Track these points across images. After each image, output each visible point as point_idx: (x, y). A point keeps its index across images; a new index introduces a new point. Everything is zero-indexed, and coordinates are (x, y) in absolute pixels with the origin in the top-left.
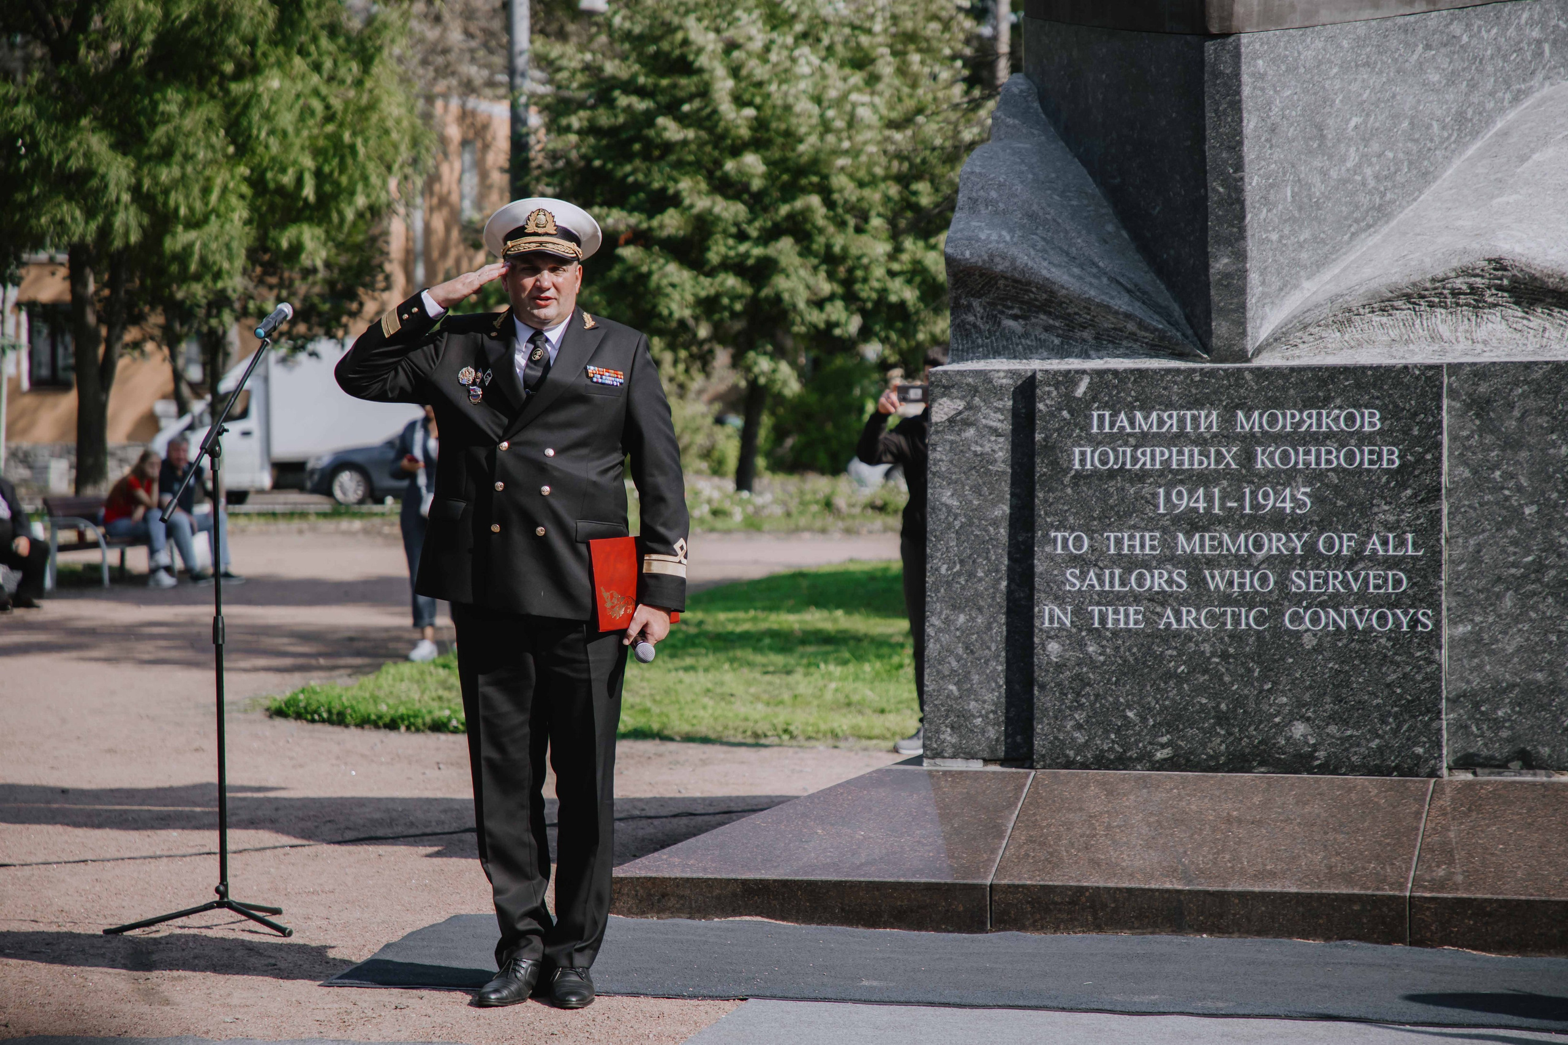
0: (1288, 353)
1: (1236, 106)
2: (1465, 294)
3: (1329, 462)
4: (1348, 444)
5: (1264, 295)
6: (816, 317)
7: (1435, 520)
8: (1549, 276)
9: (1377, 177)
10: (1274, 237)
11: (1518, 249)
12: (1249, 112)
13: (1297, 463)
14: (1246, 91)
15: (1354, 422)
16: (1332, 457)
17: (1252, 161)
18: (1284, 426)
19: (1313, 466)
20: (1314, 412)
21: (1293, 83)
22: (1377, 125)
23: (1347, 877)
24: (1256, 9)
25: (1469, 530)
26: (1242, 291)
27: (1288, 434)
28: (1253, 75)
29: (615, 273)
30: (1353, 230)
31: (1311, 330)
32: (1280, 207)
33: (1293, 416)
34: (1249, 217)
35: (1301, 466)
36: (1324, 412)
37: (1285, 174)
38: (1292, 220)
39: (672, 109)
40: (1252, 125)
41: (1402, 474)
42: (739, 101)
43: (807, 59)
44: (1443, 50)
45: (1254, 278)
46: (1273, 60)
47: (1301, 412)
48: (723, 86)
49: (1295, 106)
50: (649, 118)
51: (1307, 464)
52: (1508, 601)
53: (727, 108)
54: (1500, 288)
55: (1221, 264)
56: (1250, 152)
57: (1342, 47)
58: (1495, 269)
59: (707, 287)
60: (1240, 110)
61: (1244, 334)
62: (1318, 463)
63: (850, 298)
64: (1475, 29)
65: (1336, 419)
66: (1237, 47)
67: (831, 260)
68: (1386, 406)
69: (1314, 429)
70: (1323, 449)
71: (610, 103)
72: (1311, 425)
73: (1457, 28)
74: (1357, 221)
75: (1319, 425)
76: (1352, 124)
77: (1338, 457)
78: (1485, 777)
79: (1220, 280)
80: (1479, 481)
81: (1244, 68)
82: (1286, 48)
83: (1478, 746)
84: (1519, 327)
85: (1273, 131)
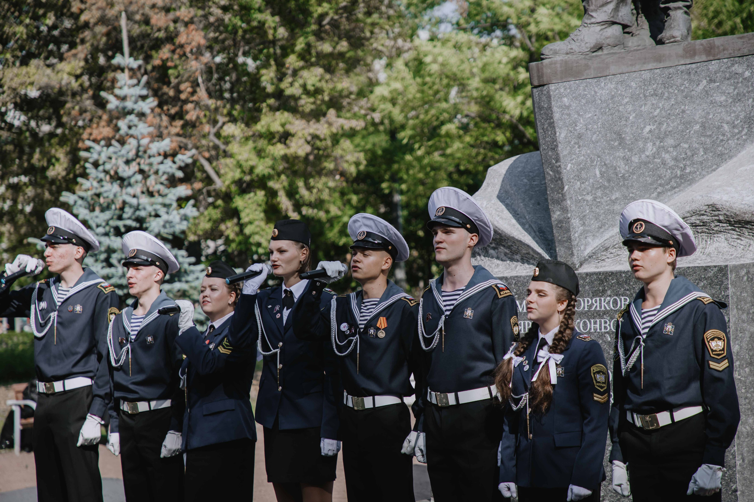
0: (600, 264)
1: (552, 125)
2: (700, 226)
3: (606, 328)
4: (614, 318)
5: (585, 232)
8: (745, 213)
9: (676, 159)
10: (589, 198)
11: (725, 198)
12: (560, 128)
13: (590, 329)
14: (557, 116)
15: (617, 304)
16: (607, 325)
17: (565, 156)
18: (584, 308)
19: (598, 330)
20: (598, 299)
21: (593, 109)
22: (670, 129)
24: (559, 69)
26: (568, 230)
27: (586, 312)
28: (561, 107)
30: (658, 190)
31: (611, 250)
32: (591, 181)
33: (588, 301)
34: (566, 188)
35: (592, 330)
36: (603, 299)
37: (592, 161)
38: (603, 187)
40: (563, 135)
44: (727, 82)
45: (575, 222)
46: (576, 98)
47: (592, 299)
49: (595, 123)
51: (596, 330)
54: (719, 221)
55: (556, 215)
56: (563, 150)
57: (630, 87)
58: (713, 210)
60: (554, 127)
61: (572, 254)
62: (601, 329)
65: (608, 303)
66: (548, 92)
68: (632, 294)
69: (598, 309)
70: (603, 320)
72: (596, 307)
73: (738, 68)
74: (660, 185)
75: (601, 307)
77: (610, 325)
79: (557, 224)
81: (553, 103)
82: (585, 90)
84: (735, 244)
85: (580, 138)
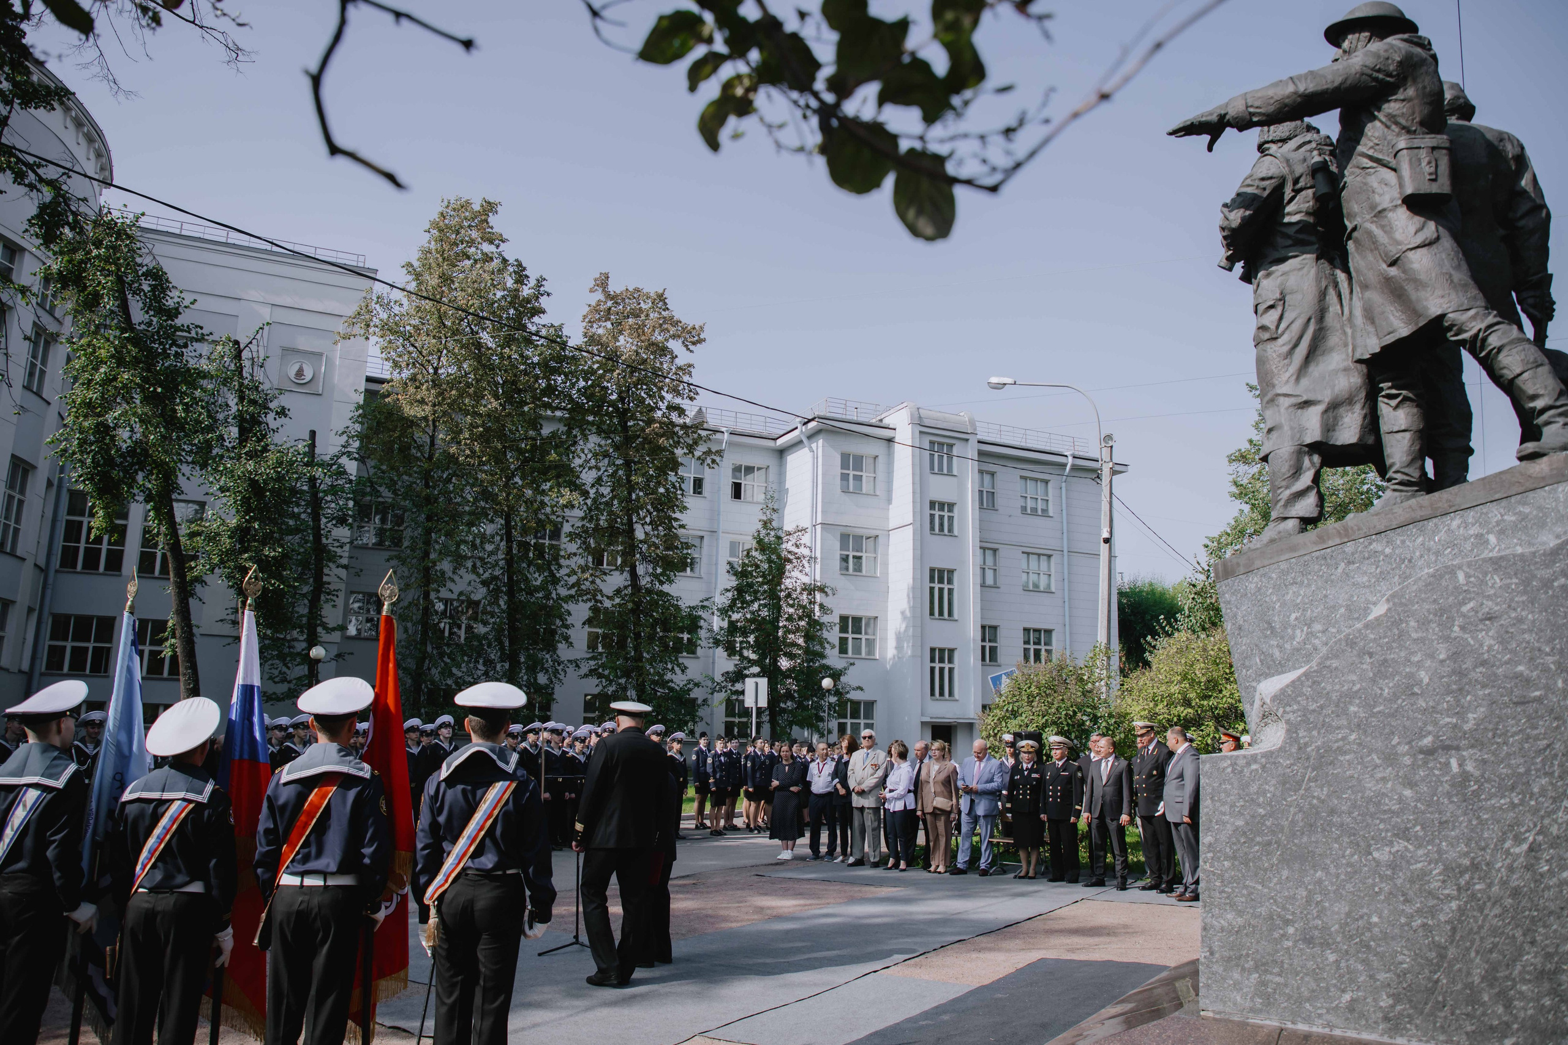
64: (1398, 542)
76: (1293, 616)
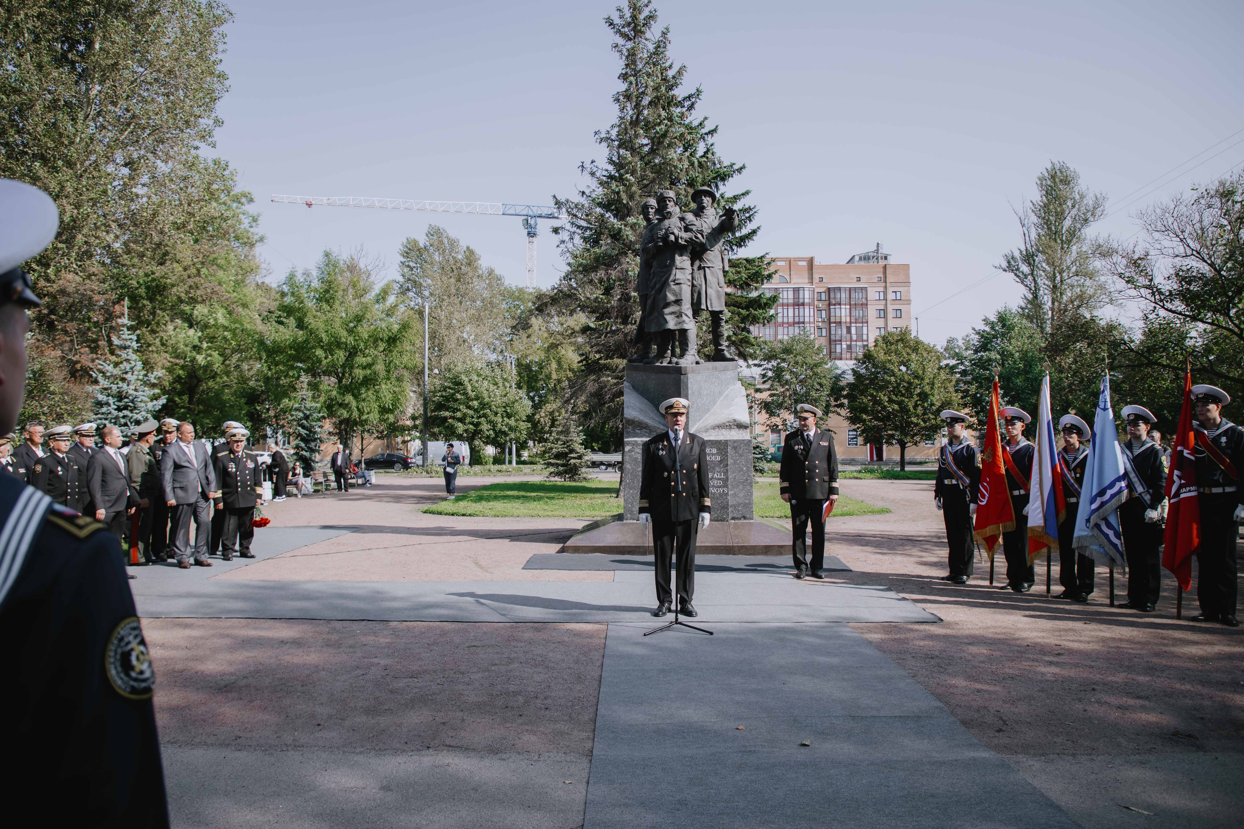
6: (487, 433)
7: (727, 471)
23: (719, 542)
25: (733, 472)
29: (447, 424)
39: (458, 392)
41: (721, 462)
42: (473, 391)
43: (486, 383)
48: (469, 388)
50: (454, 394)
52: (741, 487)
53: (470, 392)
59: (466, 427)
63: (494, 430)
67: (490, 422)
71: (445, 391)
78: (737, 521)
80: (735, 463)
83: (735, 515)
